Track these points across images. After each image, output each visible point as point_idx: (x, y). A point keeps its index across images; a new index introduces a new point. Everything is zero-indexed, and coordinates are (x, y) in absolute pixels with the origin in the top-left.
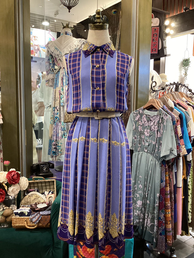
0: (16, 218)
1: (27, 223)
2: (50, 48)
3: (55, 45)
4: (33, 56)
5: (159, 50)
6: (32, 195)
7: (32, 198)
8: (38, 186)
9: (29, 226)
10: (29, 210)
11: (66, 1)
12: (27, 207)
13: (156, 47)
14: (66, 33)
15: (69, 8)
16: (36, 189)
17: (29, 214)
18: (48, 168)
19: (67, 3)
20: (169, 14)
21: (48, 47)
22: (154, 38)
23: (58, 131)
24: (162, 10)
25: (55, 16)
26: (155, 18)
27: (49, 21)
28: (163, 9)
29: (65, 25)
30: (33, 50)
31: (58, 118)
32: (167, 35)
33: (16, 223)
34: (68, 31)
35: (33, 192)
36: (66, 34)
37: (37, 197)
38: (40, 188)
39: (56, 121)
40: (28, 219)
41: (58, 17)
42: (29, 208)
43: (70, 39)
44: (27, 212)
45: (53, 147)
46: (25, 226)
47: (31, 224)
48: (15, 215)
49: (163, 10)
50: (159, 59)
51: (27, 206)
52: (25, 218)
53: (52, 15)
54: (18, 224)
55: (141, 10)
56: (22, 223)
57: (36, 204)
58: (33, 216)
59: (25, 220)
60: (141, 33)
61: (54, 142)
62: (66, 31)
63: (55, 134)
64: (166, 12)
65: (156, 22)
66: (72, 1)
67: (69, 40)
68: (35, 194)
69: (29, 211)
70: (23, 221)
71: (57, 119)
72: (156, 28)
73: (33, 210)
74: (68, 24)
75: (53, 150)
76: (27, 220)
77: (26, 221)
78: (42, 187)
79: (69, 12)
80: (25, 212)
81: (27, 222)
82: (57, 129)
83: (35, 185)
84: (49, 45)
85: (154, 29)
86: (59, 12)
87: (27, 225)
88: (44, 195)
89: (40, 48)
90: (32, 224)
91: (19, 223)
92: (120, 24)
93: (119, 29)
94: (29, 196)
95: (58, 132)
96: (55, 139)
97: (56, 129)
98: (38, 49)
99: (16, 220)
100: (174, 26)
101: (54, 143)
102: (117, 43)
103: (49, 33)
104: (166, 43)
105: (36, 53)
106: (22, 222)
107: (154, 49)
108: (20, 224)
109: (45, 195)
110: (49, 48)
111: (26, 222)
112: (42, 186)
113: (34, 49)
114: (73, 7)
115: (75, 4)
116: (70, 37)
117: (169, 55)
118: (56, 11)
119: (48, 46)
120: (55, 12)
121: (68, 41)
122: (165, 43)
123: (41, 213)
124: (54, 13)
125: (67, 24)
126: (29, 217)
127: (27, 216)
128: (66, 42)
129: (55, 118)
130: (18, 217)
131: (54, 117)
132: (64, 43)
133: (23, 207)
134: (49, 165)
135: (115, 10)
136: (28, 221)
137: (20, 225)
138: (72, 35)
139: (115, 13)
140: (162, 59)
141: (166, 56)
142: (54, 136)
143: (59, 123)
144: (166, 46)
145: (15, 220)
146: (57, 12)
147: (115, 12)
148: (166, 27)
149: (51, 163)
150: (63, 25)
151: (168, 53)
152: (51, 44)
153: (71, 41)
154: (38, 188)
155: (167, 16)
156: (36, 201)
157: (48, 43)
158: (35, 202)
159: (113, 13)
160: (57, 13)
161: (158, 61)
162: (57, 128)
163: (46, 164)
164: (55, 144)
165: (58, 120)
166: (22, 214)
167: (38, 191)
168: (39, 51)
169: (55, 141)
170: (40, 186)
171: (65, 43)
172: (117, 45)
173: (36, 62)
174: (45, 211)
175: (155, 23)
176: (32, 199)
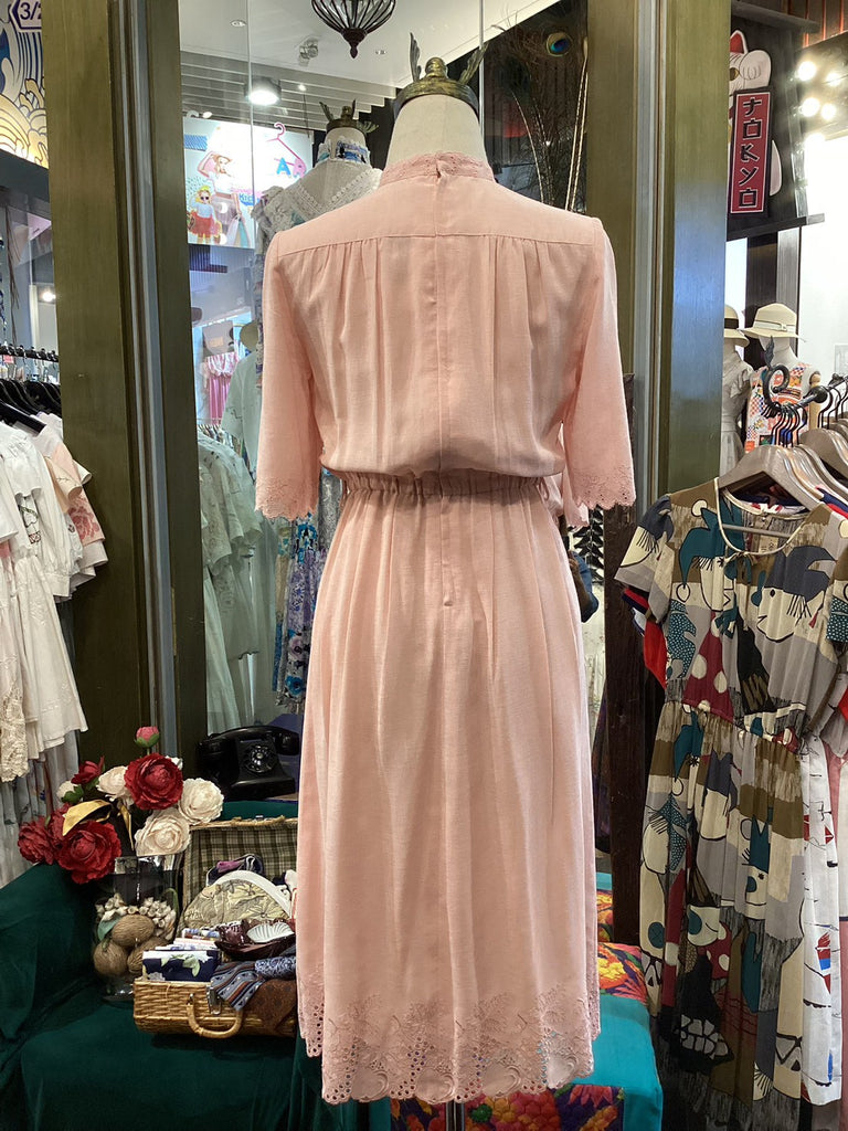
0: (152, 987)
1: (197, 1013)
2: (271, 219)
3: (295, 207)
4: (212, 243)
5: (769, 199)
6: (231, 882)
7: (233, 899)
8: (257, 846)
9: (207, 1026)
10: (209, 953)
11: (338, 7)
12: (208, 938)
13: (756, 183)
14: (342, 150)
15: (354, 36)
16: (250, 860)
17: (207, 971)
18: (272, 755)
19: (343, 14)
20: (815, 30)
21: (263, 218)
22: (747, 142)
23: (312, 587)
24: (783, 15)
25: (301, 64)
26: (749, 51)
27: (278, 88)
28: (786, 9)
29: (337, 116)
30: (210, 220)
31: (312, 529)
32: (804, 126)
33: (150, 1009)
34: (353, 142)
35: (237, 871)
36: (341, 157)
37: (253, 896)
38: (266, 852)
39: (306, 543)
40: (199, 993)
41: (315, 66)
42: (211, 945)
43: (358, 177)
44: (200, 962)
45: (293, 658)
46: (187, 1022)
47: (215, 1015)
48: (148, 972)
49: (789, 13)
50: (774, 239)
51: (205, 933)
52: (189, 989)
53: (290, 60)
54: (159, 1015)
55: (680, 32)
56: (178, 1011)
57: (245, 926)
58: (225, 977)
59: (186, 999)
60: (681, 137)
61: (295, 637)
62: (343, 139)
63: (299, 601)
64: (799, 20)
65: (754, 67)
66: (366, 4)
67: (354, 182)
68: (248, 883)
69: (206, 958)
70: (178, 999)
71: (310, 533)
72: (757, 98)
73: (228, 953)
74: (349, 108)
75: (289, 674)
76: (201, 996)
77: (190, 1001)
78: (275, 852)
79: (354, 53)
80: (190, 959)
81: (196, 1005)
82: (307, 577)
83: (229, 842)
84: (269, 208)
85: (747, 102)
86: (319, 45)
87: (198, 1021)
88: (285, 886)
89: (242, 207)
90: (216, 1018)
91: (162, 1009)
92: (582, 99)
93: (580, 124)
94: (220, 889)
95: (312, 592)
96: (301, 622)
97: (303, 581)
98: (234, 213)
99: (152, 994)
100: (841, 85)
101: (296, 641)
102: (573, 186)
103: (281, 137)
104: (802, 166)
105: (225, 229)
106: (175, 1006)
107: (748, 191)
108: (165, 1015)
109: (288, 889)
110: (268, 219)
111: (190, 1007)
112: (274, 845)
113: (217, 213)
114: (369, 32)
115: (382, 18)
116: (358, 166)
117: (820, 218)
118: (308, 42)
119: (262, 214)
120: (302, 44)
121: (349, 185)
122: (800, 162)
123: (260, 966)
124: (298, 50)
125: (345, 109)
126: (207, 984)
127: (199, 978)
128: (343, 189)
129: (297, 531)
130: (158, 980)
131: (293, 527)
132: (334, 198)
133: (188, 936)
134: (279, 740)
135: (560, 35)
136: (200, 1002)
137: (168, 1018)
138: (367, 160)
139: (560, 48)
140: (786, 237)
141: (802, 222)
142: (297, 609)
143: (318, 554)
144: (803, 176)
145: (147, 994)
146: (312, 46)
147: (558, 44)
148: (799, 91)
149: (287, 733)
150: (328, 115)
151: (812, 211)
152: (276, 202)
153: (366, 185)
154: (259, 854)
155: (807, 42)
156: (247, 914)
157: (265, 200)
158: (244, 916)
159: (553, 48)
160: (310, 51)
161: (770, 247)
162: (311, 577)
163: (263, 737)
164: (299, 644)
165: (311, 540)
166: (176, 970)
167: (258, 868)
168: (237, 222)
169: (299, 634)
170: (266, 845)
171: (339, 194)
172: (571, 197)
173: (223, 269)
174: (279, 958)
175: (752, 72)
176: (230, 901)
